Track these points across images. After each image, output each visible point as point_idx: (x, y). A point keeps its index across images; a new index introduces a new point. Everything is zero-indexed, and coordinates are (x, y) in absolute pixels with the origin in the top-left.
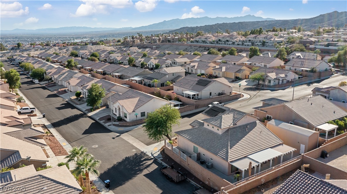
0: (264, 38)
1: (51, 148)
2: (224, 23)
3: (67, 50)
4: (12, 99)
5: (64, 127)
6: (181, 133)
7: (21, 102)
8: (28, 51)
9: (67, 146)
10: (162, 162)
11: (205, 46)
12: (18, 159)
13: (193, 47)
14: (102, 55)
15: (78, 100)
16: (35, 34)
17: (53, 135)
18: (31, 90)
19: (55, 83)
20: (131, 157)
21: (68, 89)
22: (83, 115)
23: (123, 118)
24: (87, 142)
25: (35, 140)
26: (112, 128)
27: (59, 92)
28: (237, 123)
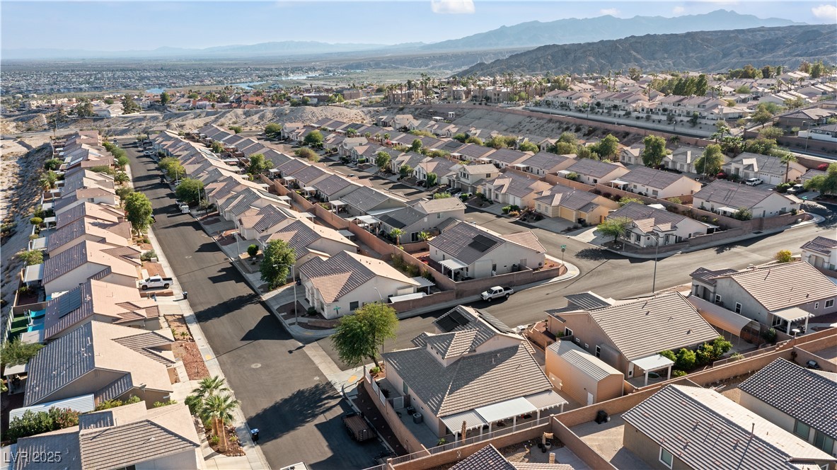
0: (699, 106)
1: (185, 365)
2: (648, 35)
3: (262, 118)
4: (133, 260)
5: (214, 323)
6: (389, 357)
7: (150, 260)
8: (180, 119)
9: (212, 362)
10: (354, 405)
11: (561, 120)
12: (128, 387)
13: (534, 119)
14: (328, 137)
15: (252, 262)
16: (203, 60)
17: (193, 339)
18: (172, 229)
19: (218, 215)
20: (306, 392)
21: (238, 232)
22: (253, 298)
23: (318, 311)
24: (245, 355)
25: (158, 353)
26: (295, 330)
27: (223, 238)
28: (477, 349)
